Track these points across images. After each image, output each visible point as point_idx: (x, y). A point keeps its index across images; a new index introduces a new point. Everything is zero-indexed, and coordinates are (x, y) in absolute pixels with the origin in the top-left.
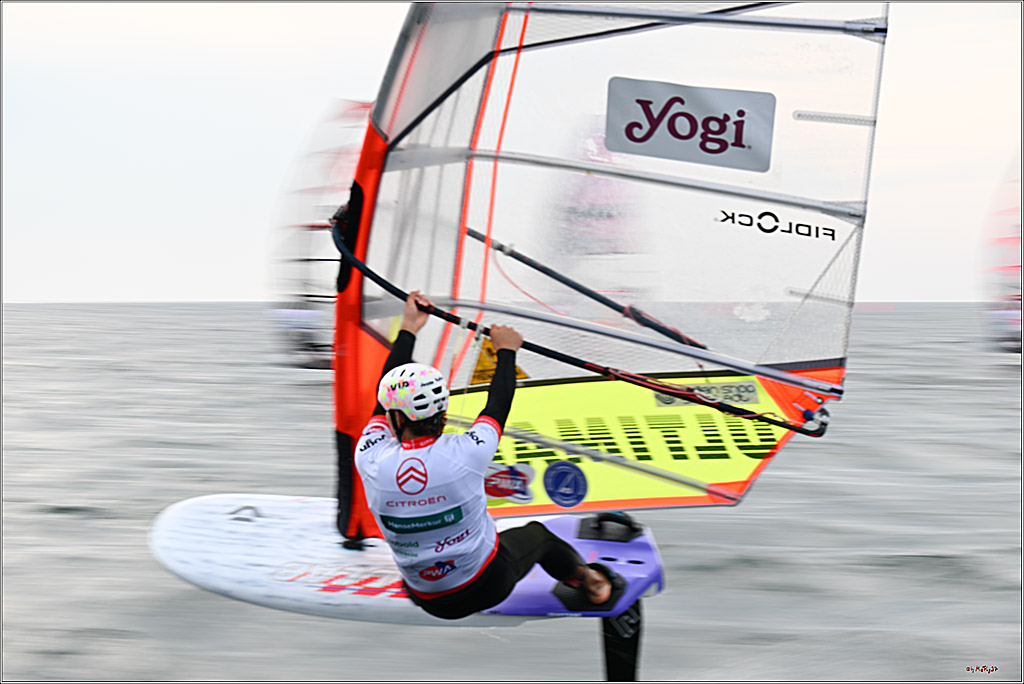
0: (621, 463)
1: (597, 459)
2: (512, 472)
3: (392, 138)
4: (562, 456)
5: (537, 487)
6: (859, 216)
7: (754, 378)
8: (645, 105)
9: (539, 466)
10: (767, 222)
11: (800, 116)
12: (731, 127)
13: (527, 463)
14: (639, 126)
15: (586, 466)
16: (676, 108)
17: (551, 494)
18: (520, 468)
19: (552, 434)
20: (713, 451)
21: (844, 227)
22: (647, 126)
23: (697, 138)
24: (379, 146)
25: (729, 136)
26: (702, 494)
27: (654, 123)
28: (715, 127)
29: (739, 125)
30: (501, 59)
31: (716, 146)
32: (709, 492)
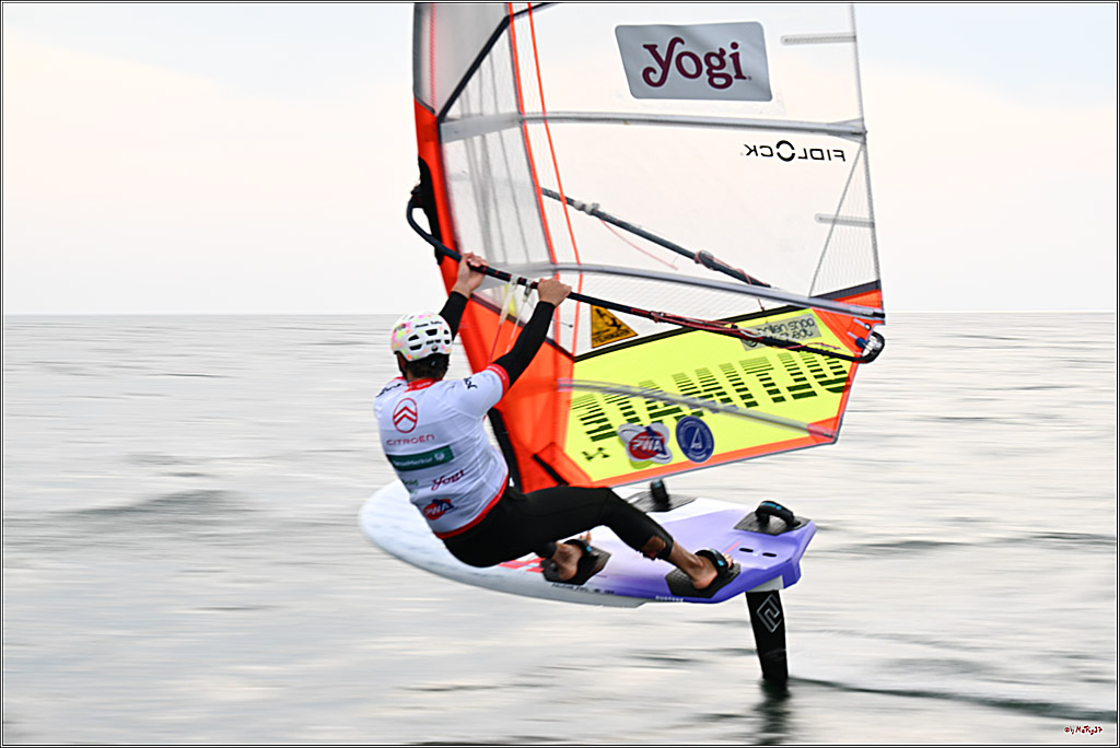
0: (733, 411)
1: (715, 411)
2: (650, 433)
3: (438, 110)
4: (687, 411)
5: (672, 444)
6: (860, 134)
7: (810, 311)
8: (652, 48)
9: (670, 423)
10: (786, 151)
11: (787, 41)
12: (729, 61)
13: (660, 421)
14: (655, 72)
15: (708, 418)
16: (678, 48)
17: (685, 451)
18: (655, 428)
19: (672, 390)
20: (802, 391)
21: (850, 146)
22: (660, 71)
23: (704, 76)
24: (429, 119)
25: (729, 70)
26: (807, 435)
27: (665, 66)
28: (715, 61)
29: (735, 57)
30: (517, 22)
31: (722, 81)
32: (810, 432)
